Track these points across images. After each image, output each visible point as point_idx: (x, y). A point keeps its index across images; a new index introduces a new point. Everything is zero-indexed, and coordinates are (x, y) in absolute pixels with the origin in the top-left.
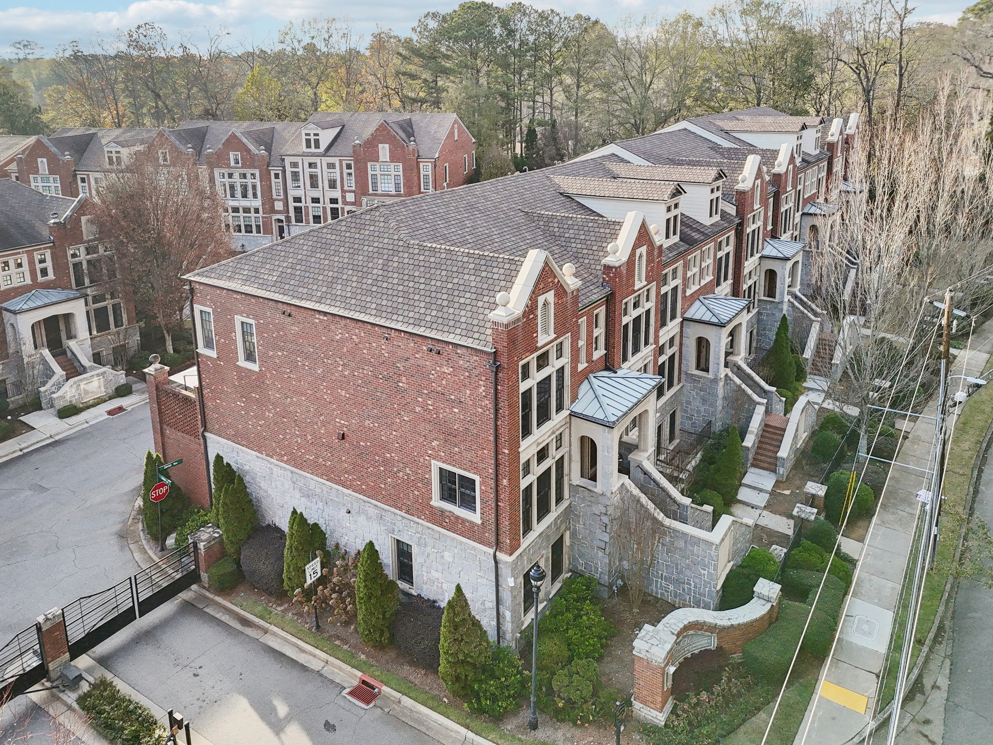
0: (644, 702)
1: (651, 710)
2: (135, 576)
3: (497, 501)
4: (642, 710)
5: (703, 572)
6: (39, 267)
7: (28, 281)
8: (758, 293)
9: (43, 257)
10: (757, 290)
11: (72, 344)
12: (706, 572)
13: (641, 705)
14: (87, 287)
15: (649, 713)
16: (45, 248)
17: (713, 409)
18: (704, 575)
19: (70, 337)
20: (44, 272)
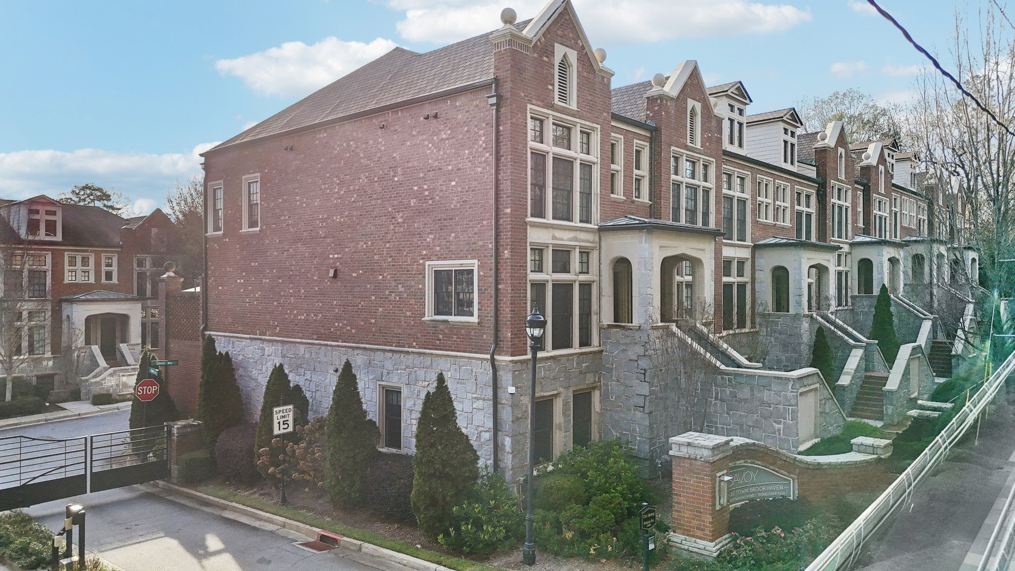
0: (687, 533)
1: (698, 540)
2: (92, 437)
3: (497, 283)
4: (684, 542)
5: (777, 426)
6: (104, 269)
7: (92, 280)
8: (851, 289)
9: (110, 261)
10: (849, 284)
11: (123, 347)
12: (781, 426)
13: (683, 537)
14: (148, 298)
15: (694, 545)
16: (113, 252)
17: (797, 355)
18: (779, 430)
19: (124, 340)
20: (109, 276)
